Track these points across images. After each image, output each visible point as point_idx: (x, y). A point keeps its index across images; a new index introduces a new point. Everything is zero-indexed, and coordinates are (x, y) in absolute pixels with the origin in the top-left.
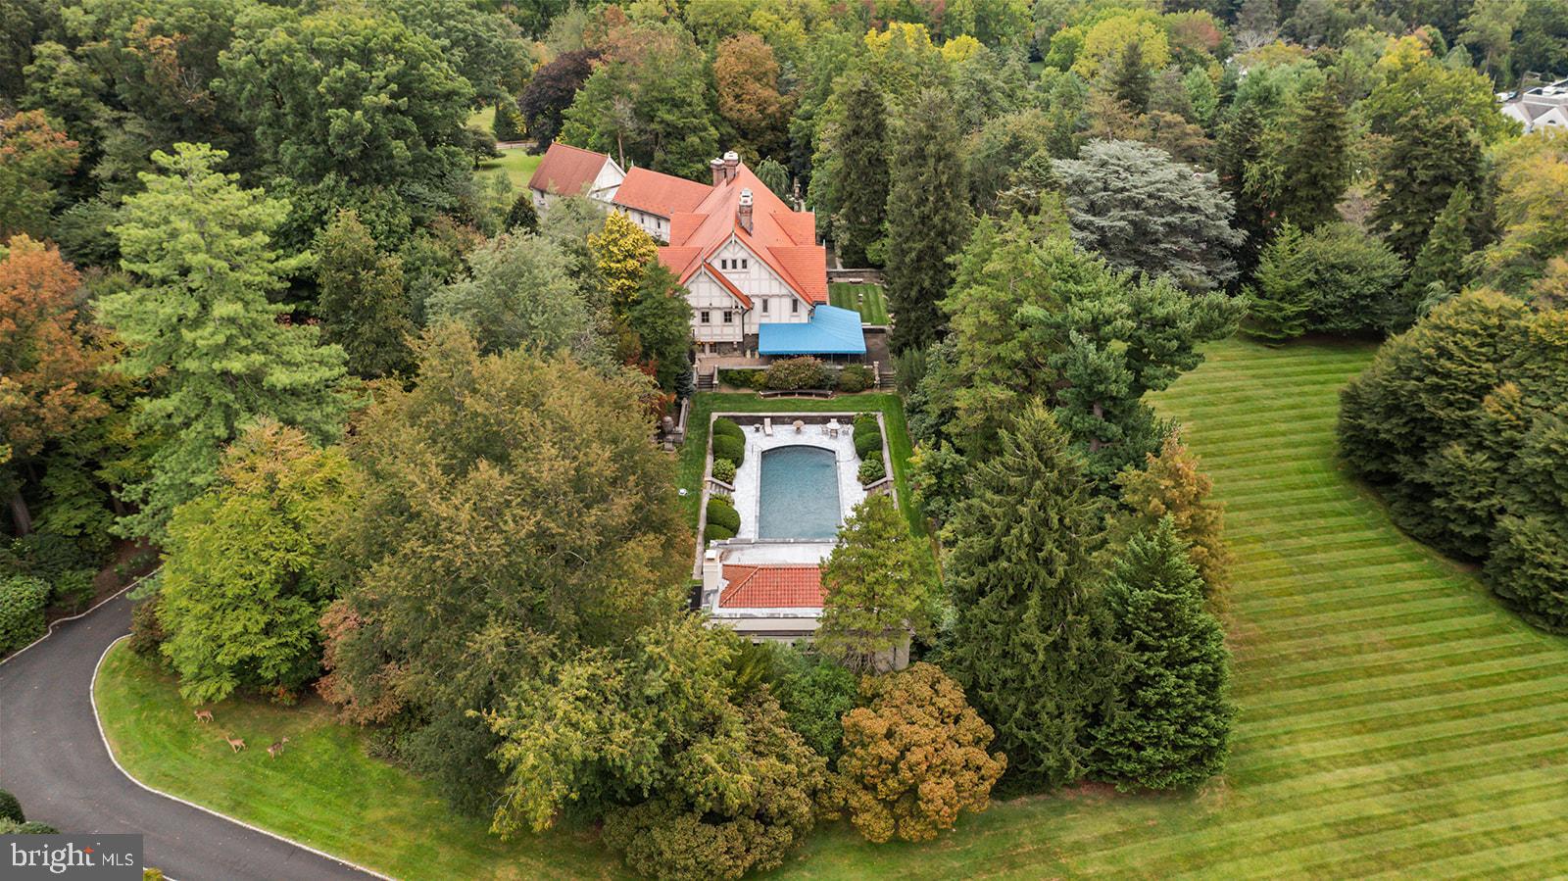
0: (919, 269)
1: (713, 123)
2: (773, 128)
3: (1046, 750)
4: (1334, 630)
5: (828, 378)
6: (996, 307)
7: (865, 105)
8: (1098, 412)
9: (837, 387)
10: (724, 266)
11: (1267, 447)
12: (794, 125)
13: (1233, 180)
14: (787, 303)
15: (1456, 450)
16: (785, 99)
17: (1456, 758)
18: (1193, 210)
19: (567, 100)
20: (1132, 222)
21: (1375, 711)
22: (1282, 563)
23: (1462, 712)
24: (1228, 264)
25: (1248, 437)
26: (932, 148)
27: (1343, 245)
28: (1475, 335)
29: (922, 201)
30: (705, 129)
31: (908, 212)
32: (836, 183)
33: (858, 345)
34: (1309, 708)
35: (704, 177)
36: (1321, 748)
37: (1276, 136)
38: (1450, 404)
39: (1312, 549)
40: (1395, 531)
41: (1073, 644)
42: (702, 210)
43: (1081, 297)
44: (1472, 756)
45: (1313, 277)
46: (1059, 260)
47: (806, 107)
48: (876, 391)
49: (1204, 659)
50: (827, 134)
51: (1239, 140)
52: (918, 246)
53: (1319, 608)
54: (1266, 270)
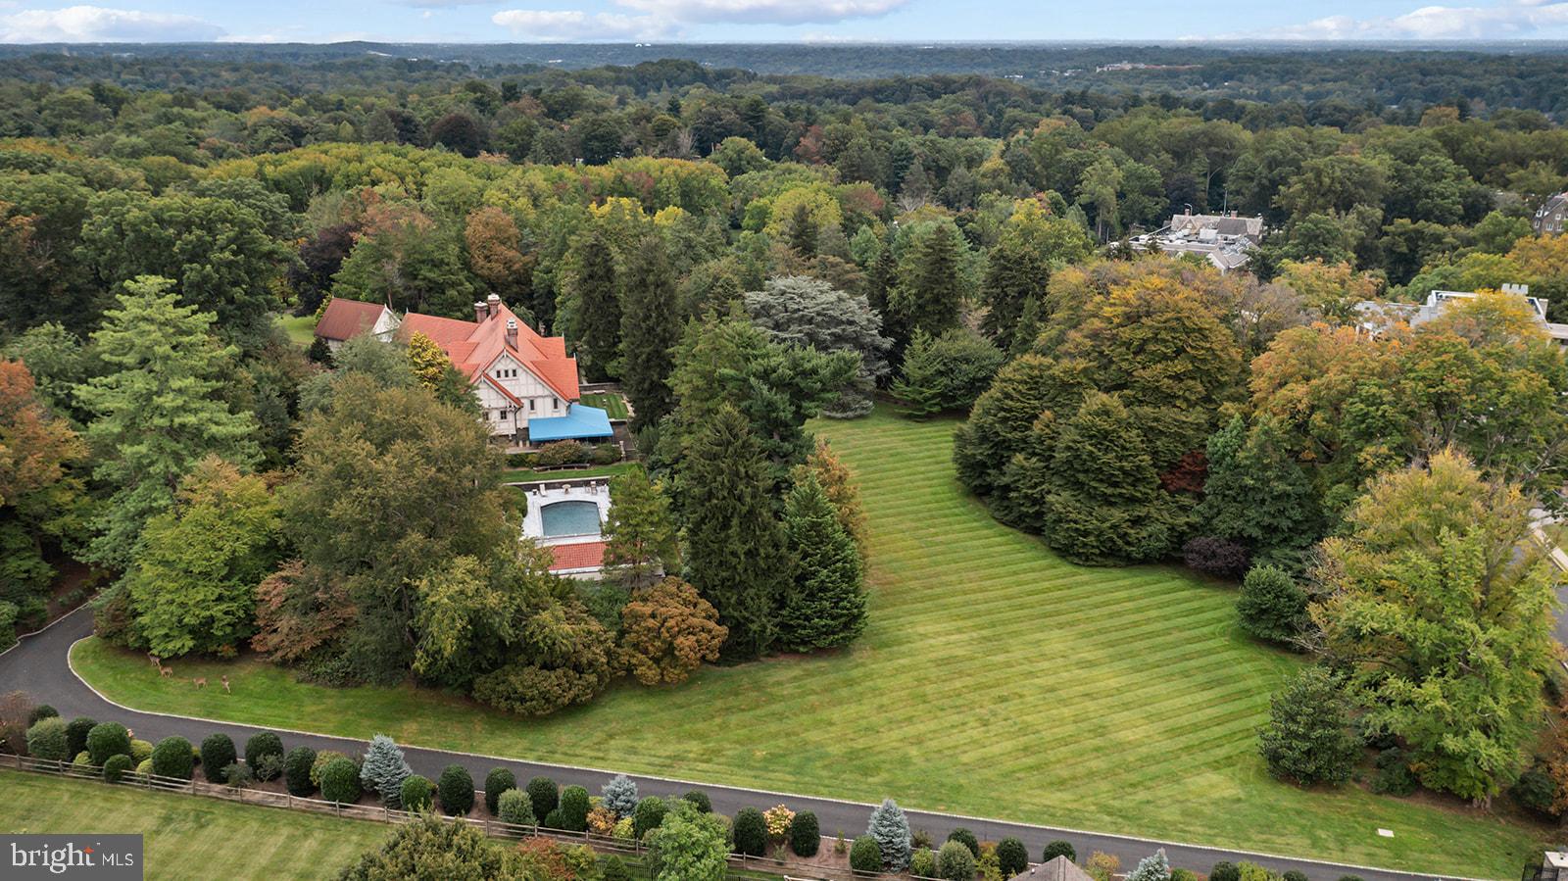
0: (648, 368)
1: (468, 279)
2: (518, 282)
3: (753, 622)
4: (946, 574)
5: (586, 454)
6: (703, 376)
7: (596, 255)
8: (776, 438)
9: (594, 462)
10: (499, 376)
11: (911, 481)
12: (537, 277)
13: (879, 301)
14: (549, 402)
15: (1019, 458)
16: (527, 258)
17: (1015, 627)
18: (851, 323)
19: (335, 265)
20: (807, 334)
21: (966, 610)
22: (916, 543)
23: (1022, 607)
24: (882, 363)
25: (898, 476)
26: (651, 278)
27: (961, 344)
28: (1026, 383)
29: (647, 317)
30: (462, 284)
31: (637, 326)
32: (577, 317)
33: (608, 431)
34: (926, 611)
35: (471, 317)
36: (930, 628)
37: (908, 267)
38: (1015, 429)
39: (936, 534)
40: (993, 522)
41: (762, 551)
42: (473, 339)
43: (756, 357)
44: (1024, 626)
45: (942, 368)
46: (740, 335)
47: (546, 263)
48: (623, 463)
49: (844, 560)
50: (567, 281)
51: (881, 272)
52: (647, 350)
53: (937, 564)
54: (910, 366)
